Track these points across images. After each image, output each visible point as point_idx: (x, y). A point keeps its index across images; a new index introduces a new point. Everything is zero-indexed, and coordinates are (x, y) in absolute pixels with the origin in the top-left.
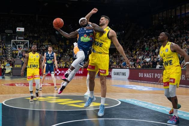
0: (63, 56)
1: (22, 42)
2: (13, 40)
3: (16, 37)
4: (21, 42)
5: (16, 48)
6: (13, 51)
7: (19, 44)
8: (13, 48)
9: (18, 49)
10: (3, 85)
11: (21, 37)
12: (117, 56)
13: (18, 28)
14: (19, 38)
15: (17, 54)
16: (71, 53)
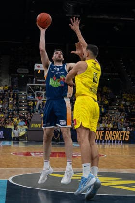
0: (109, 111)
2: (28, 83)
3: (34, 80)
4: (41, 88)
6: (29, 103)
7: (38, 90)
8: (29, 96)
9: (36, 98)
10: (12, 153)
11: (41, 79)
14: (38, 80)
16: (122, 106)
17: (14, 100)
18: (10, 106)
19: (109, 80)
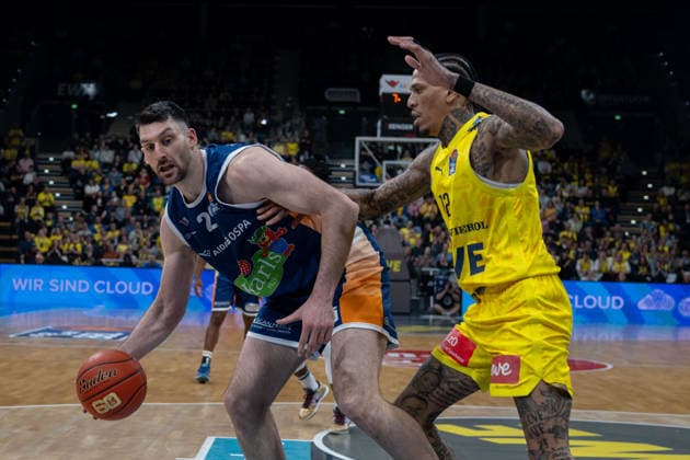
1: (405, 145)
2: (360, 135)
3: (379, 124)
4: (399, 149)
7: (393, 155)
8: (365, 177)
11: (400, 123)
13: (385, 79)
14: (392, 126)
16: (662, 201)
19: (618, 118)
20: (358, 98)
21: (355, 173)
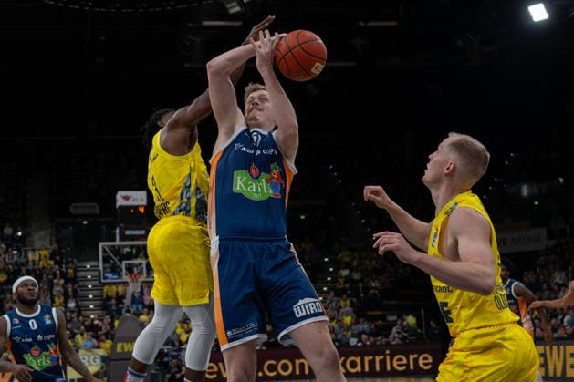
2: (103, 241)
3: (117, 231)
4: (134, 251)
5: (120, 276)
6: (106, 288)
7: (130, 256)
8: (107, 275)
9: (126, 278)
11: (134, 230)
12: (545, 286)
14: (128, 233)
15: (120, 299)
16: (341, 281)
17: (65, 283)
18: (57, 300)
19: (303, 217)
20: (98, 211)
21: (99, 271)
